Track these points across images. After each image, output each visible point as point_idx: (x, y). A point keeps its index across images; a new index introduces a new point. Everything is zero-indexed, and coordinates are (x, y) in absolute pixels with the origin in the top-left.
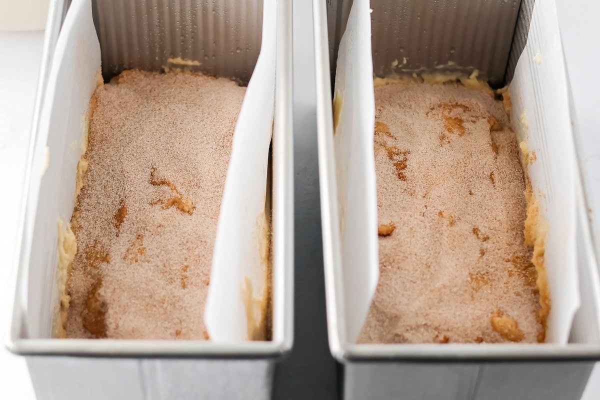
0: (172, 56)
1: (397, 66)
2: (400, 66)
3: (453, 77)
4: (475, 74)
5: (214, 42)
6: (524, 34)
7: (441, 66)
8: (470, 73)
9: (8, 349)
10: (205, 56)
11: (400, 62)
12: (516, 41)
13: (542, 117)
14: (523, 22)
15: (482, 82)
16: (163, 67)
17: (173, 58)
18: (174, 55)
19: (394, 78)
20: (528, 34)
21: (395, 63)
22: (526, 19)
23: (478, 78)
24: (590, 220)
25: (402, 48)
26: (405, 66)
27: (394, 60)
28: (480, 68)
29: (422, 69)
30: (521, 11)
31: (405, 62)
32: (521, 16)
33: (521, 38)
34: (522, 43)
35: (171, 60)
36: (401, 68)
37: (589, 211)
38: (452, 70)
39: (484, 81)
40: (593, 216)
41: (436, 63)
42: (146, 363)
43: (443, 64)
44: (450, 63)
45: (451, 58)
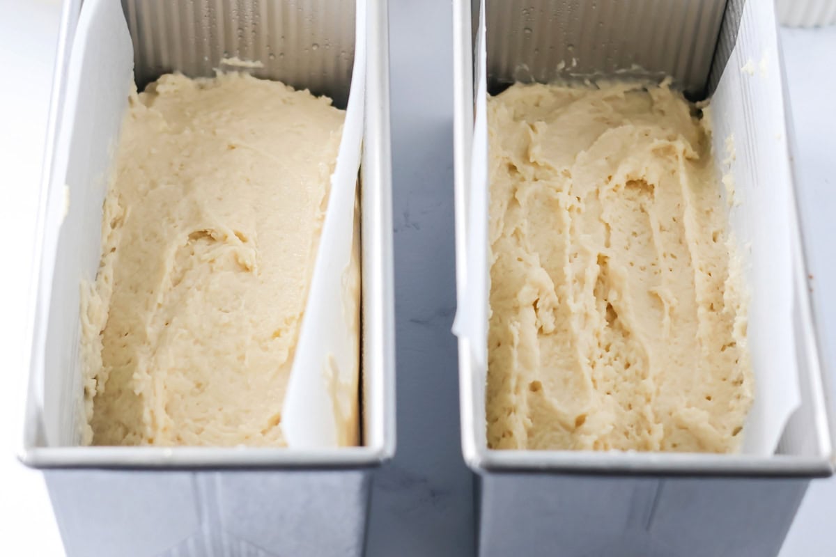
0: (226, 55)
1: (564, 69)
2: (568, 69)
3: (638, 86)
4: (668, 81)
5: (283, 37)
6: (733, 31)
7: (623, 71)
8: (660, 80)
10: (271, 54)
11: (568, 64)
12: (722, 40)
13: (753, 146)
14: (733, 16)
15: (676, 92)
16: (215, 69)
17: (228, 58)
18: (229, 54)
19: (560, 86)
20: (737, 33)
21: (562, 66)
22: (737, 11)
23: (672, 87)
24: (810, 290)
25: (571, 45)
26: (576, 70)
27: (559, 62)
28: (674, 75)
29: (596, 73)
31: (574, 64)
32: (730, 8)
33: (729, 36)
34: (731, 44)
35: (224, 61)
36: (569, 72)
37: (809, 277)
38: (637, 77)
39: (679, 90)
40: (814, 284)
41: (615, 66)
42: (202, 477)
43: (624, 67)
44: (635, 67)
45: (636, 60)
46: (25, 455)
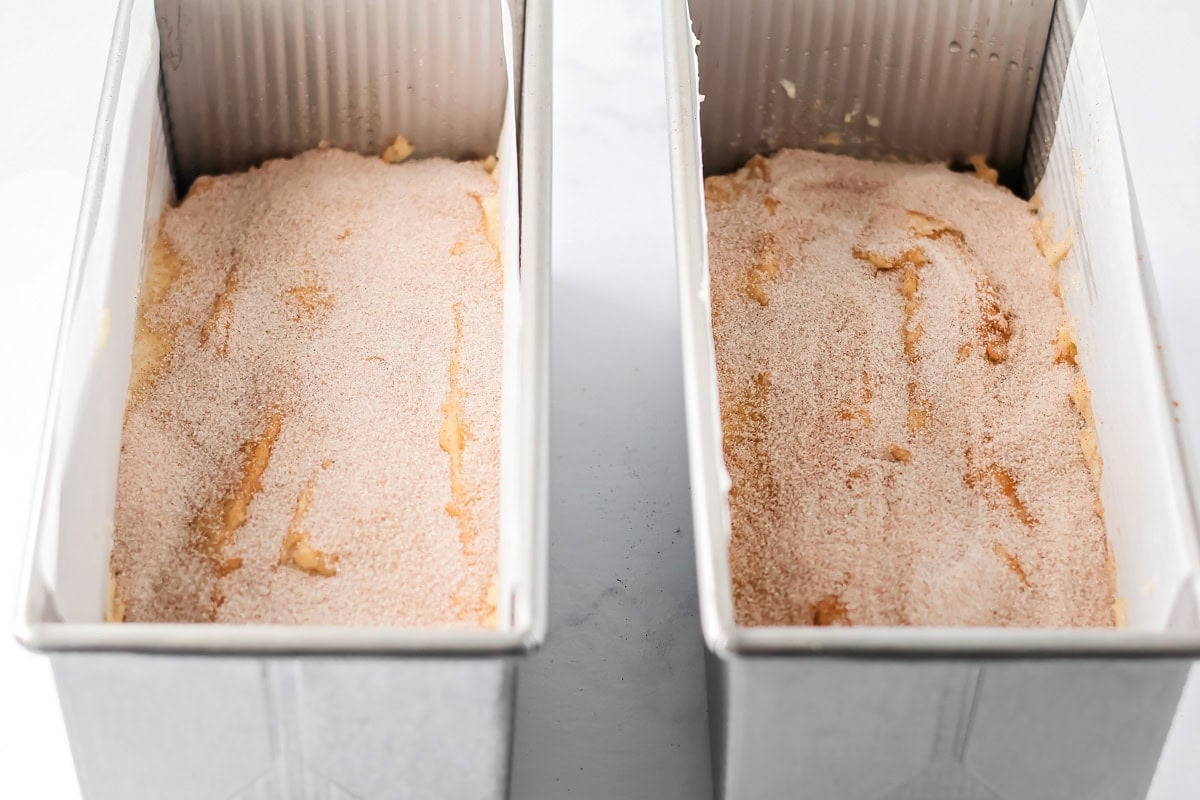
9: (20, 641)
30: (1042, 89)
32: (1043, 95)
37: (1174, 404)
40: (1180, 412)
42: (276, 666)
46: (27, 634)
